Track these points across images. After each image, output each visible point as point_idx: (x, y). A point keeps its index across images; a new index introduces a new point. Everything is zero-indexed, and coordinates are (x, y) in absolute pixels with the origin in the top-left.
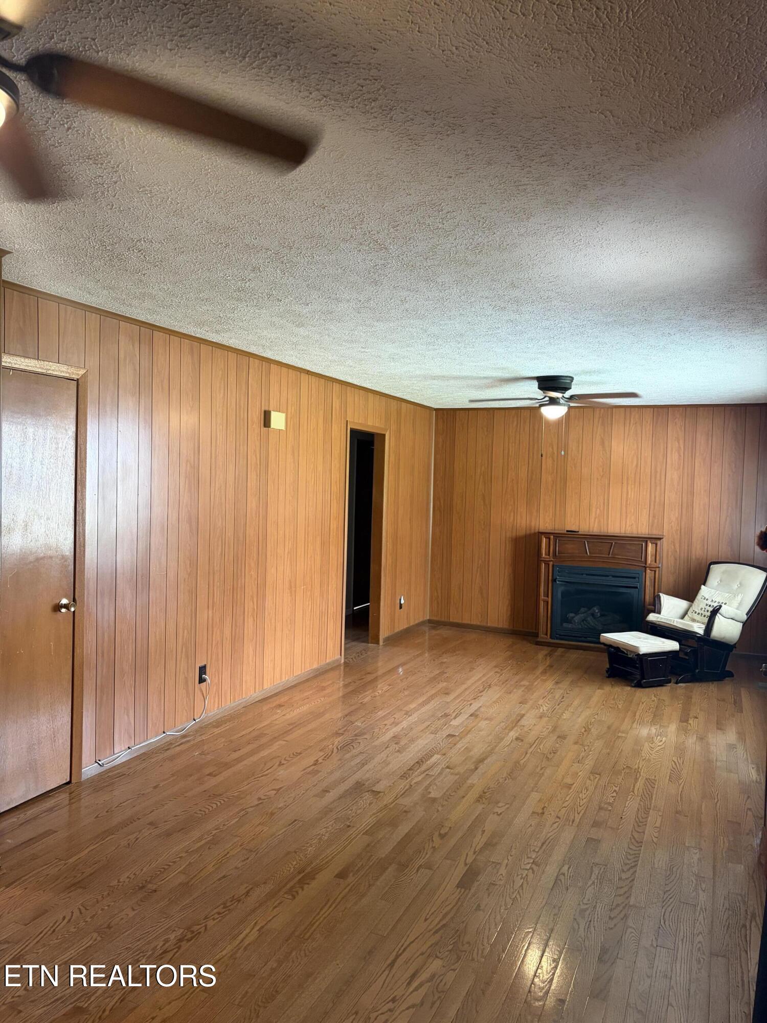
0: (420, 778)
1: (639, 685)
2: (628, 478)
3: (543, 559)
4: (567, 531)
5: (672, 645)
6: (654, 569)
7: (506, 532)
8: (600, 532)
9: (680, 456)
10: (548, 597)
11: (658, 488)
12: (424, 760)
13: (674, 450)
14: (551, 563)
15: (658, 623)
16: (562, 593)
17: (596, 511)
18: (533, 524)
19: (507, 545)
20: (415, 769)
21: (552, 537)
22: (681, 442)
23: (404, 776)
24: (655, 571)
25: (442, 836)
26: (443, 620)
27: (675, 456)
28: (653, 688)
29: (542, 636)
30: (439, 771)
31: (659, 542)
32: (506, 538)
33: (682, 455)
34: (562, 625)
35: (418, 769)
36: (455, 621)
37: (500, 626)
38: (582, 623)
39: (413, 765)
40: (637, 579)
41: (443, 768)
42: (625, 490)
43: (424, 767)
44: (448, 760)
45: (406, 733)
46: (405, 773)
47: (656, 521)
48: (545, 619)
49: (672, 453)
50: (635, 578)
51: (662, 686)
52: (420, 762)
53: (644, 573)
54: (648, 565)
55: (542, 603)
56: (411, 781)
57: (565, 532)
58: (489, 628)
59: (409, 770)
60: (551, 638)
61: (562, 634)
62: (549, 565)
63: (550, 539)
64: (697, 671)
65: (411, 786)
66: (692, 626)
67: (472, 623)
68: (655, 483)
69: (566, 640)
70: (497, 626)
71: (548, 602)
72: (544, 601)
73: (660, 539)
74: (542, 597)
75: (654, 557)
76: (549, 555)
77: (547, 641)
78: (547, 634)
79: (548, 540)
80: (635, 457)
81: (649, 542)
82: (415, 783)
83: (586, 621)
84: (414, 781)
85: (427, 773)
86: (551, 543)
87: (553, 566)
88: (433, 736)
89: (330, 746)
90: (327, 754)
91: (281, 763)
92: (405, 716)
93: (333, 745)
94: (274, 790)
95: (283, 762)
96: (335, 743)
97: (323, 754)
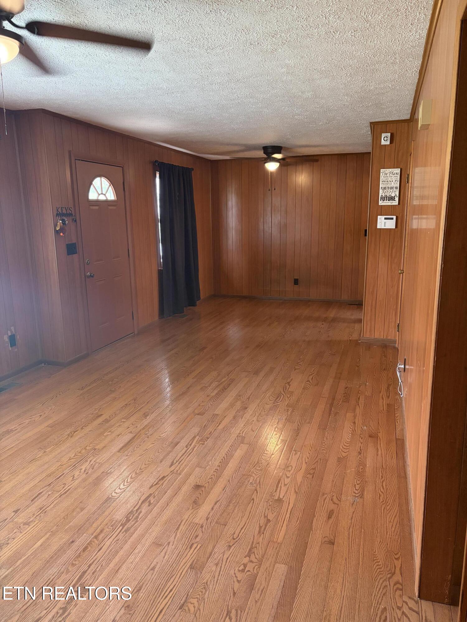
0: (223, 380)
12: (222, 391)
20: (226, 385)
23: (232, 380)
25: (212, 358)
30: (212, 384)
35: (225, 385)
39: (228, 387)
41: (210, 387)
43: (221, 387)
44: (206, 392)
45: (238, 413)
46: (233, 382)
52: (224, 389)
56: (228, 378)
59: (230, 384)
65: (228, 375)
82: (226, 377)
84: (226, 378)
85: (219, 383)
88: (216, 412)
89: (289, 396)
90: (286, 389)
91: (310, 382)
92: (243, 435)
93: (287, 397)
94: (298, 369)
95: (308, 383)
96: (287, 399)
97: (289, 390)
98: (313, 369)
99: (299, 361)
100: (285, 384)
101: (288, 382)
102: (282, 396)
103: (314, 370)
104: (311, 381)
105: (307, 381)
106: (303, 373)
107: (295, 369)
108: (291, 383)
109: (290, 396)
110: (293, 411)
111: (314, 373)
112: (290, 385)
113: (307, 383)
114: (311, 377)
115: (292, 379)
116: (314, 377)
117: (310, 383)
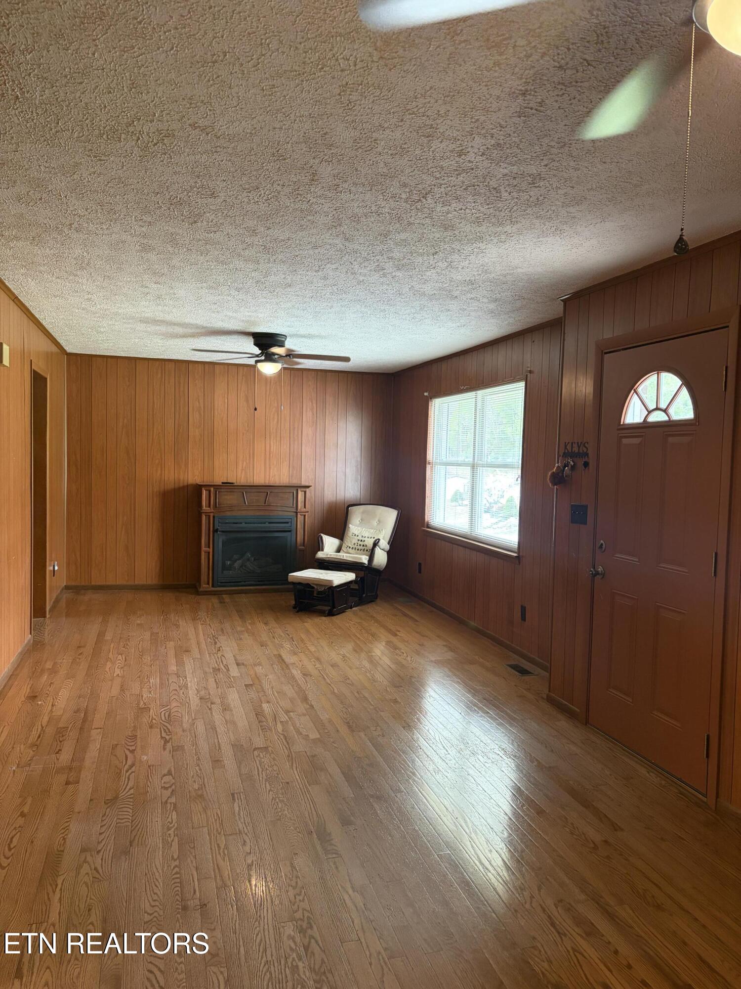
1: (331, 614)
2: (270, 433)
3: (203, 511)
4: (223, 483)
5: (350, 576)
6: (304, 514)
7: (153, 486)
8: (247, 483)
9: (313, 414)
10: (209, 547)
11: (296, 443)
12: (259, 711)
13: (308, 410)
14: (212, 515)
15: (328, 559)
16: (223, 542)
17: (243, 464)
18: (182, 478)
19: (155, 499)
21: (212, 489)
22: (314, 402)
23: (264, 728)
24: (305, 516)
26: (83, 584)
27: (310, 414)
28: (341, 615)
29: (204, 586)
31: (307, 490)
32: (153, 492)
33: (315, 414)
34: (222, 572)
35: (266, 720)
36: (97, 584)
37: (149, 582)
38: (241, 569)
39: (257, 717)
40: (290, 524)
41: (285, 713)
42: (268, 442)
43: (269, 716)
45: (206, 693)
46: (260, 726)
47: (295, 472)
48: (207, 569)
49: (307, 411)
50: (288, 523)
51: (344, 612)
52: (259, 714)
53: (295, 518)
54: (299, 510)
55: (203, 554)
57: (221, 484)
58: (136, 586)
59: (259, 721)
60: (213, 586)
61: (224, 581)
62: (209, 516)
63: (210, 491)
64: (364, 595)
65: (283, 734)
66: (361, 559)
67: (118, 583)
68: (294, 438)
69: (228, 587)
70: (145, 583)
71: (209, 553)
72: (205, 552)
73: (308, 487)
74: (204, 549)
75: (303, 504)
76: (209, 507)
77: (210, 589)
78: (208, 584)
79: (208, 492)
80: (276, 414)
81: (299, 490)
83: (245, 566)
85: (278, 721)
86: (212, 495)
87: (214, 517)
88: (233, 689)
89: (154, 721)
90: (164, 729)
91: (129, 749)
92: (181, 679)
93: (155, 719)
94: (165, 775)
95: (131, 748)
96: (154, 717)
97: (159, 730)
98: (131, 784)
99: (173, 800)
100: (171, 739)
101: (168, 742)
102: (163, 718)
103: (129, 779)
104: (128, 752)
105: (135, 750)
106: (149, 766)
107: (169, 773)
108: (163, 742)
109: (152, 721)
110: (138, 704)
111: (127, 771)
112: (162, 737)
113: (133, 748)
114: (129, 762)
115: (164, 749)
116: (124, 763)
117: (128, 747)
